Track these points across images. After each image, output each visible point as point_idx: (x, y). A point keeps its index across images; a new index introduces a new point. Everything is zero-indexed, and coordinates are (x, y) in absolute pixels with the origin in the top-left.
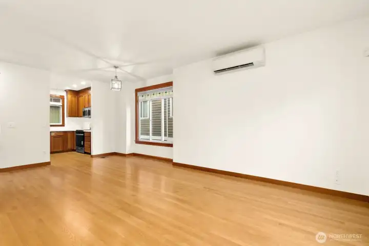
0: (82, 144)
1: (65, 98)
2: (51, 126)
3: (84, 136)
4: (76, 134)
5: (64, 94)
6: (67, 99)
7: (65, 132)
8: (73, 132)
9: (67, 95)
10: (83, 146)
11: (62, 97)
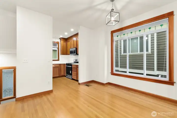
0: (71, 73)
1: (60, 43)
2: (53, 60)
3: (72, 67)
4: (66, 66)
5: (59, 41)
6: (61, 44)
7: (60, 64)
8: (64, 64)
9: (61, 41)
10: (71, 74)
11: (58, 43)
